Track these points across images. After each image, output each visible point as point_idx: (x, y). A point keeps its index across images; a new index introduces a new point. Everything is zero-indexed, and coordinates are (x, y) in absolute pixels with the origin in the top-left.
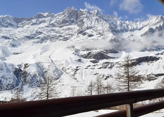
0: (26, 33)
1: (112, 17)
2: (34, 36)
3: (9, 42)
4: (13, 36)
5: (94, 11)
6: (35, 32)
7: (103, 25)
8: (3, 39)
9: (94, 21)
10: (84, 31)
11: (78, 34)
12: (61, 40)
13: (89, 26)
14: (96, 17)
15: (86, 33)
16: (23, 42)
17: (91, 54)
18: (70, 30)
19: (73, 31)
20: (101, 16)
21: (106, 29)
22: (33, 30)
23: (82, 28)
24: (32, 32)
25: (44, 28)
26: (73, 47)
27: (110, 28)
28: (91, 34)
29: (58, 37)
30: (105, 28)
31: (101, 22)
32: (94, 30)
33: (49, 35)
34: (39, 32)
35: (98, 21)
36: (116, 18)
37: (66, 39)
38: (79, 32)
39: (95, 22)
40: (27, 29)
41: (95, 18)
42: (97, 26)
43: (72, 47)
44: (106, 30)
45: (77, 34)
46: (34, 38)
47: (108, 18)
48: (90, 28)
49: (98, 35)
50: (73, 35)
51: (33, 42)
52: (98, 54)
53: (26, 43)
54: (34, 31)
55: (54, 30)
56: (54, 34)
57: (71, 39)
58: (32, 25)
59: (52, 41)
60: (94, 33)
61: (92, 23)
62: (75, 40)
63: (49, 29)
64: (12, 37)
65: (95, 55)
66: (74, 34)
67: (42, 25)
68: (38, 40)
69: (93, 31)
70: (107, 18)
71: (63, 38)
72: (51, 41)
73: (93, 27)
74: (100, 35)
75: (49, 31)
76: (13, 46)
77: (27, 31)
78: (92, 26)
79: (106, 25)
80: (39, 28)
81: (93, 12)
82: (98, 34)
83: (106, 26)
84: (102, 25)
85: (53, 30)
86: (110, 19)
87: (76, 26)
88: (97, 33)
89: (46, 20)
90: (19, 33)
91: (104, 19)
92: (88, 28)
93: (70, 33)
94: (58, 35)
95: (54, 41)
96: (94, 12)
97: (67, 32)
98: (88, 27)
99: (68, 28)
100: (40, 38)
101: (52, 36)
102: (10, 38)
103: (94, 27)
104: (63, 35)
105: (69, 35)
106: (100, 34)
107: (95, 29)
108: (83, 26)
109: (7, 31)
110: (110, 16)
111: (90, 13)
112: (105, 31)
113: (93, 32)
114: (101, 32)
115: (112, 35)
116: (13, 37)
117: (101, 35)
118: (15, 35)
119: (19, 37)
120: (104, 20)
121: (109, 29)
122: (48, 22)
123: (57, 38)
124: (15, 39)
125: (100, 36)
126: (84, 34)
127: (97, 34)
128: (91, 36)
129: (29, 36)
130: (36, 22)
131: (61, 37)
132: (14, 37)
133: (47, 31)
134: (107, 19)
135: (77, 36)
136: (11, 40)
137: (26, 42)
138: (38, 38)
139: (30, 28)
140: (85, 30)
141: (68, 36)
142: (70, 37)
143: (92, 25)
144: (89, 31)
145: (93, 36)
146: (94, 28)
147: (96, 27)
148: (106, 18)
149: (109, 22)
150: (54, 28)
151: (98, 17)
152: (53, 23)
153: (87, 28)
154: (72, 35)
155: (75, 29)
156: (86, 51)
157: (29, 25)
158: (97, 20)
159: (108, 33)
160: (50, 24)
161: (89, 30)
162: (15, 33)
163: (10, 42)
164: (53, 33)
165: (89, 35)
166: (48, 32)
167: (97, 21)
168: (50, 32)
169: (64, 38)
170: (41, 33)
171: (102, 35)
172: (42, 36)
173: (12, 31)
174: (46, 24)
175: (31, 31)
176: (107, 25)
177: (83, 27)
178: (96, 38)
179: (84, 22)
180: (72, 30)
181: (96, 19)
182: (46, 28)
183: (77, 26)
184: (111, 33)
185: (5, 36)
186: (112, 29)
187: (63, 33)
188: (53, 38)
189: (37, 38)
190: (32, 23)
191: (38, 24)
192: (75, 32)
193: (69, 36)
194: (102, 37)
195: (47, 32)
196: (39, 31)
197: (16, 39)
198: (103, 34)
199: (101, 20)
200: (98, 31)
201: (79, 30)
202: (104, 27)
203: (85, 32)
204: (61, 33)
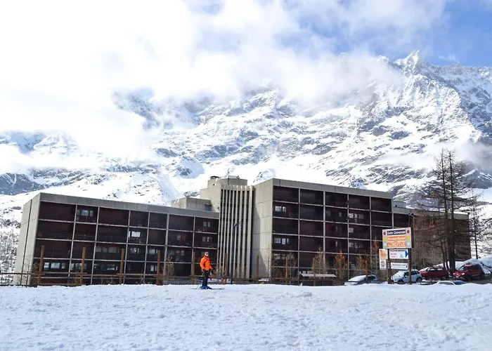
0: (214, 138)
1: (472, 69)
2: (236, 146)
3: (173, 164)
4: (184, 147)
5: (408, 57)
6: (238, 134)
7: (440, 100)
8: (161, 157)
9: (410, 91)
10: (377, 123)
11: (358, 133)
12: (311, 154)
13: (394, 105)
14: (416, 77)
15: (384, 128)
16: (209, 163)
17: (402, 193)
18: (336, 122)
19: (345, 125)
20: (433, 71)
21: (449, 113)
22: (234, 129)
23: (371, 114)
24: (230, 134)
25: (261, 120)
26: (345, 172)
27: (464, 108)
28: (401, 130)
29: (302, 145)
30: (446, 110)
31: (434, 91)
32: (409, 117)
33: (275, 138)
34: (250, 133)
35: (421, 89)
36: (486, 71)
37: (323, 149)
38: (361, 126)
39: (414, 91)
40: (218, 128)
41: (412, 79)
42: (421, 105)
43: (342, 171)
44: (451, 114)
45: (355, 132)
46: (235, 149)
47: (458, 76)
48: (399, 111)
49: (422, 132)
50: (345, 136)
51: (233, 161)
52: (426, 191)
53: (215, 166)
54: (235, 131)
55: (289, 125)
56: (290, 135)
57: (338, 149)
58: (229, 115)
59: (283, 158)
60: (411, 127)
61: (402, 96)
62: (352, 150)
63: (275, 122)
64: (182, 149)
65: (415, 194)
66: (348, 133)
67: (257, 113)
68: (246, 155)
69: (406, 120)
70: (455, 74)
71: (315, 145)
72: (280, 158)
73: (406, 108)
74: (430, 133)
75: (274, 129)
76: (185, 173)
77: (216, 132)
78: (404, 106)
79: (450, 99)
80: (250, 122)
81: (405, 61)
82: (424, 130)
83: (450, 103)
84: (435, 100)
85: (287, 125)
86: (463, 78)
87: (352, 108)
88: (419, 125)
89: (265, 99)
90: (198, 139)
91: (441, 80)
92: (389, 113)
93: (336, 131)
94: (300, 137)
95: (291, 155)
96: (410, 62)
97: (327, 126)
98: (389, 108)
99: (328, 116)
100: (253, 149)
101: (285, 143)
102: (176, 155)
103: (410, 109)
104: (314, 137)
105: (332, 135)
106: (429, 128)
107: (413, 114)
108: (373, 107)
109: (168, 136)
110: (463, 67)
111: (396, 65)
112: (446, 117)
113: (405, 125)
114: (434, 121)
115: (473, 129)
116: (182, 151)
117: (434, 132)
118: (187, 143)
119: (199, 151)
120: (445, 81)
121: (460, 109)
122: (273, 104)
123: (299, 146)
124: (188, 154)
125: (431, 136)
126: (380, 132)
127: (419, 130)
128: (399, 135)
129: (222, 147)
130: (239, 106)
131: (309, 143)
132: (185, 151)
133: (270, 128)
134: (454, 77)
135: (357, 139)
136: (178, 159)
137: (214, 162)
138: (247, 150)
139: (223, 125)
140: (381, 120)
141: (330, 139)
142: (335, 142)
143: (403, 104)
144: (393, 123)
145: (407, 136)
146: (409, 113)
147: (417, 106)
148: (452, 76)
149: (459, 87)
150: (289, 120)
151: (421, 77)
152: (286, 106)
153: (387, 112)
154: (342, 136)
155: (349, 116)
156: (385, 182)
157: (222, 115)
158: (421, 85)
159: (458, 124)
160: (278, 110)
161: (394, 117)
162: (188, 140)
163: (176, 164)
164: (287, 135)
165: (393, 134)
166: (272, 130)
167: (418, 89)
168: (278, 131)
169: (318, 147)
170: (253, 135)
171: (437, 131)
172: (255, 143)
173: (181, 135)
174: (266, 110)
175: (228, 132)
176: (456, 100)
177: (373, 110)
178: (418, 142)
179: (378, 96)
180: (341, 122)
181: (417, 84)
182: (268, 121)
183: (355, 108)
184: (470, 123)
185: (163, 149)
186: (472, 111)
187: (315, 132)
188: (285, 146)
189: (243, 151)
190: (229, 110)
191: (245, 112)
192: (349, 128)
193: (334, 139)
194: (436, 138)
195: (270, 131)
196: (249, 130)
197: (192, 156)
198: (440, 128)
199: (434, 84)
200: (425, 121)
201: (362, 121)
202: (444, 106)
203: (381, 124)
204: (308, 132)
